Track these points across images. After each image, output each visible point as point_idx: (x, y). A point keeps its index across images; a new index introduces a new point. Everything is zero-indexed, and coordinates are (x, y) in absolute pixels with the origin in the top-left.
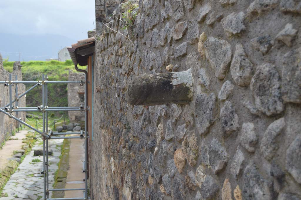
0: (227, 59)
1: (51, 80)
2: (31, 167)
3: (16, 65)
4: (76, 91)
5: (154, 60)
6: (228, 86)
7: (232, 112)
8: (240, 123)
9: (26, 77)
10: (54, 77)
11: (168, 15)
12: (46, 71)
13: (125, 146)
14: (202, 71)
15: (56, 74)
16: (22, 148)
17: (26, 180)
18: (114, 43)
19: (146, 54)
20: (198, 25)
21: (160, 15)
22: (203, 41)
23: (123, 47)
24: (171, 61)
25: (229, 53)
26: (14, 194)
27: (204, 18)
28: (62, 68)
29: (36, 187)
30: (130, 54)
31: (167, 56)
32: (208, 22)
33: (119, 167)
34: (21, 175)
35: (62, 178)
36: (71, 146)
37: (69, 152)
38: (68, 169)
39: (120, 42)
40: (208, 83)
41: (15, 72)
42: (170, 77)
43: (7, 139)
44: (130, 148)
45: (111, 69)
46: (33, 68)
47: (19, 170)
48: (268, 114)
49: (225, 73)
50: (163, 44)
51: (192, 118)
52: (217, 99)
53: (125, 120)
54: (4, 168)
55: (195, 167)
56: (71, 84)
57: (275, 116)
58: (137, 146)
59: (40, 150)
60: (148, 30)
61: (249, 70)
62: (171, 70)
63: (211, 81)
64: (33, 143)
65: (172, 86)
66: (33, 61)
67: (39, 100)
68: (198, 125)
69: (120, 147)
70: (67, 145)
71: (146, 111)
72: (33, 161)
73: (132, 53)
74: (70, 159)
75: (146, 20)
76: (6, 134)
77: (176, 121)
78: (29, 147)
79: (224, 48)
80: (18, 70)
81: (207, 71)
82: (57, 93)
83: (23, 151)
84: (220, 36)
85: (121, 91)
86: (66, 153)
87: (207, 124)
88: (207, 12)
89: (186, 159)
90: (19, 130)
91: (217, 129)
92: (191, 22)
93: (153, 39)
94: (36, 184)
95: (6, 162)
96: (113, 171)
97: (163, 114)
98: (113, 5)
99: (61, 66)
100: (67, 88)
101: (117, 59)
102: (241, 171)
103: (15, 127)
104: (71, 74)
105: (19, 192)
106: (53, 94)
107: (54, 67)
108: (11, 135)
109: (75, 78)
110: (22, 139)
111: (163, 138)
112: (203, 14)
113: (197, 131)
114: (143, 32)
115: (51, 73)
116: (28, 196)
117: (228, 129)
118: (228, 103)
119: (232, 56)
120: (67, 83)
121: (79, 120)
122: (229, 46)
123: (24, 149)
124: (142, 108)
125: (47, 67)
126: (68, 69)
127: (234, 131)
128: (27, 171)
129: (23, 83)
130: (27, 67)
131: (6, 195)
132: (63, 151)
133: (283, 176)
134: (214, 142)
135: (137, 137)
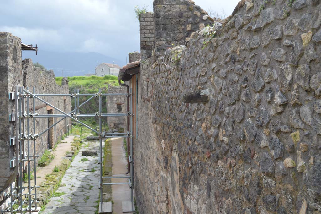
0: (221, 85)
1: (93, 92)
2: (81, 164)
3: (64, 80)
4: (114, 102)
5: (191, 83)
6: (221, 95)
7: (222, 104)
8: (225, 108)
9: (71, 90)
10: (95, 90)
11: (198, 63)
12: (87, 85)
13: (173, 130)
14: (213, 90)
15: (96, 87)
16: (72, 150)
17: (78, 174)
18: (165, 71)
19: (186, 80)
20: (211, 71)
21: (194, 62)
22: (213, 78)
23: (171, 74)
24: (200, 84)
25: (222, 84)
26: (70, 184)
27: (213, 69)
28: (102, 82)
29: (87, 179)
30: (176, 79)
31: (198, 82)
32: (215, 71)
33: (168, 144)
34: (74, 171)
35: (108, 172)
36: (112, 148)
37: (111, 153)
38: (112, 165)
39: (169, 71)
40: (215, 94)
41: (64, 86)
42: (200, 92)
43: (59, 143)
44: (177, 130)
45: (162, 86)
46: (77, 82)
47: (71, 166)
48: (232, 104)
49: (220, 91)
50: (196, 76)
51: (209, 109)
52: (218, 100)
53: (173, 115)
54: (60, 165)
55: (210, 128)
56: (110, 96)
57: (233, 104)
58: (182, 127)
59: (87, 151)
60: (188, 68)
61: (227, 90)
62: (200, 89)
63: (216, 94)
64: (80, 146)
65: (201, 96)
66: (76, 77)
67: (83, 110)
68: (211, 111)
69: (169, 132)
70: (109, 147)
71: (187, 109)
72: (82, 160)
73: (178, 78)
74: (113, 158)
75: (186, 63)
76: (58, 139)
77: (202, 111)
78: (77, 149)
79: (220, 81)
80: (66, 84)
81: (214, 90)
82: (97, 104)
83: (73, 152)
84: (219, 77)
85: (170, 99)
86: (109, 154)
87: (215, 110)
88: (215, 66)
89: (207, 126)
90: (67, 135)
91: (218, 112)
92: (208, 69)
93: (191, 73)
94: (87, 177)
95: (61, 161)
96: (163, 148)
97: (196, 109)
98: (161, 45)
99: (101, 80)
100: (106, 100)
101: (166, 81)
102: (225, 123)
103: (64, 133)
104: (110, 87)
105: (74, 183)
106: (94, 104)
107: (95, 81)
108: (61, 139)
109: (114, 91)
110: (71, 143)
111: (196, 120)
112: (213, 67)
113: (211, 114)
114: (185, 68)
115: (92, 87)
116: (82, 186)
117: (221, 110)
118: (221, 101)
119: (222, 85)
120: (106, 96)
121: (117, 127)
122: (222, 81)
123: (74, 151)
124: (185, 108)
125: (88, 81)
126: (106, 83)
127: (223, 111)
128: (78, 167)
129: (70, 96)
130: (71, 82)
131: (64, 185)
132: (106, 152)
133: (235, 121)
134: (217, 116)
135: (181, 123)
